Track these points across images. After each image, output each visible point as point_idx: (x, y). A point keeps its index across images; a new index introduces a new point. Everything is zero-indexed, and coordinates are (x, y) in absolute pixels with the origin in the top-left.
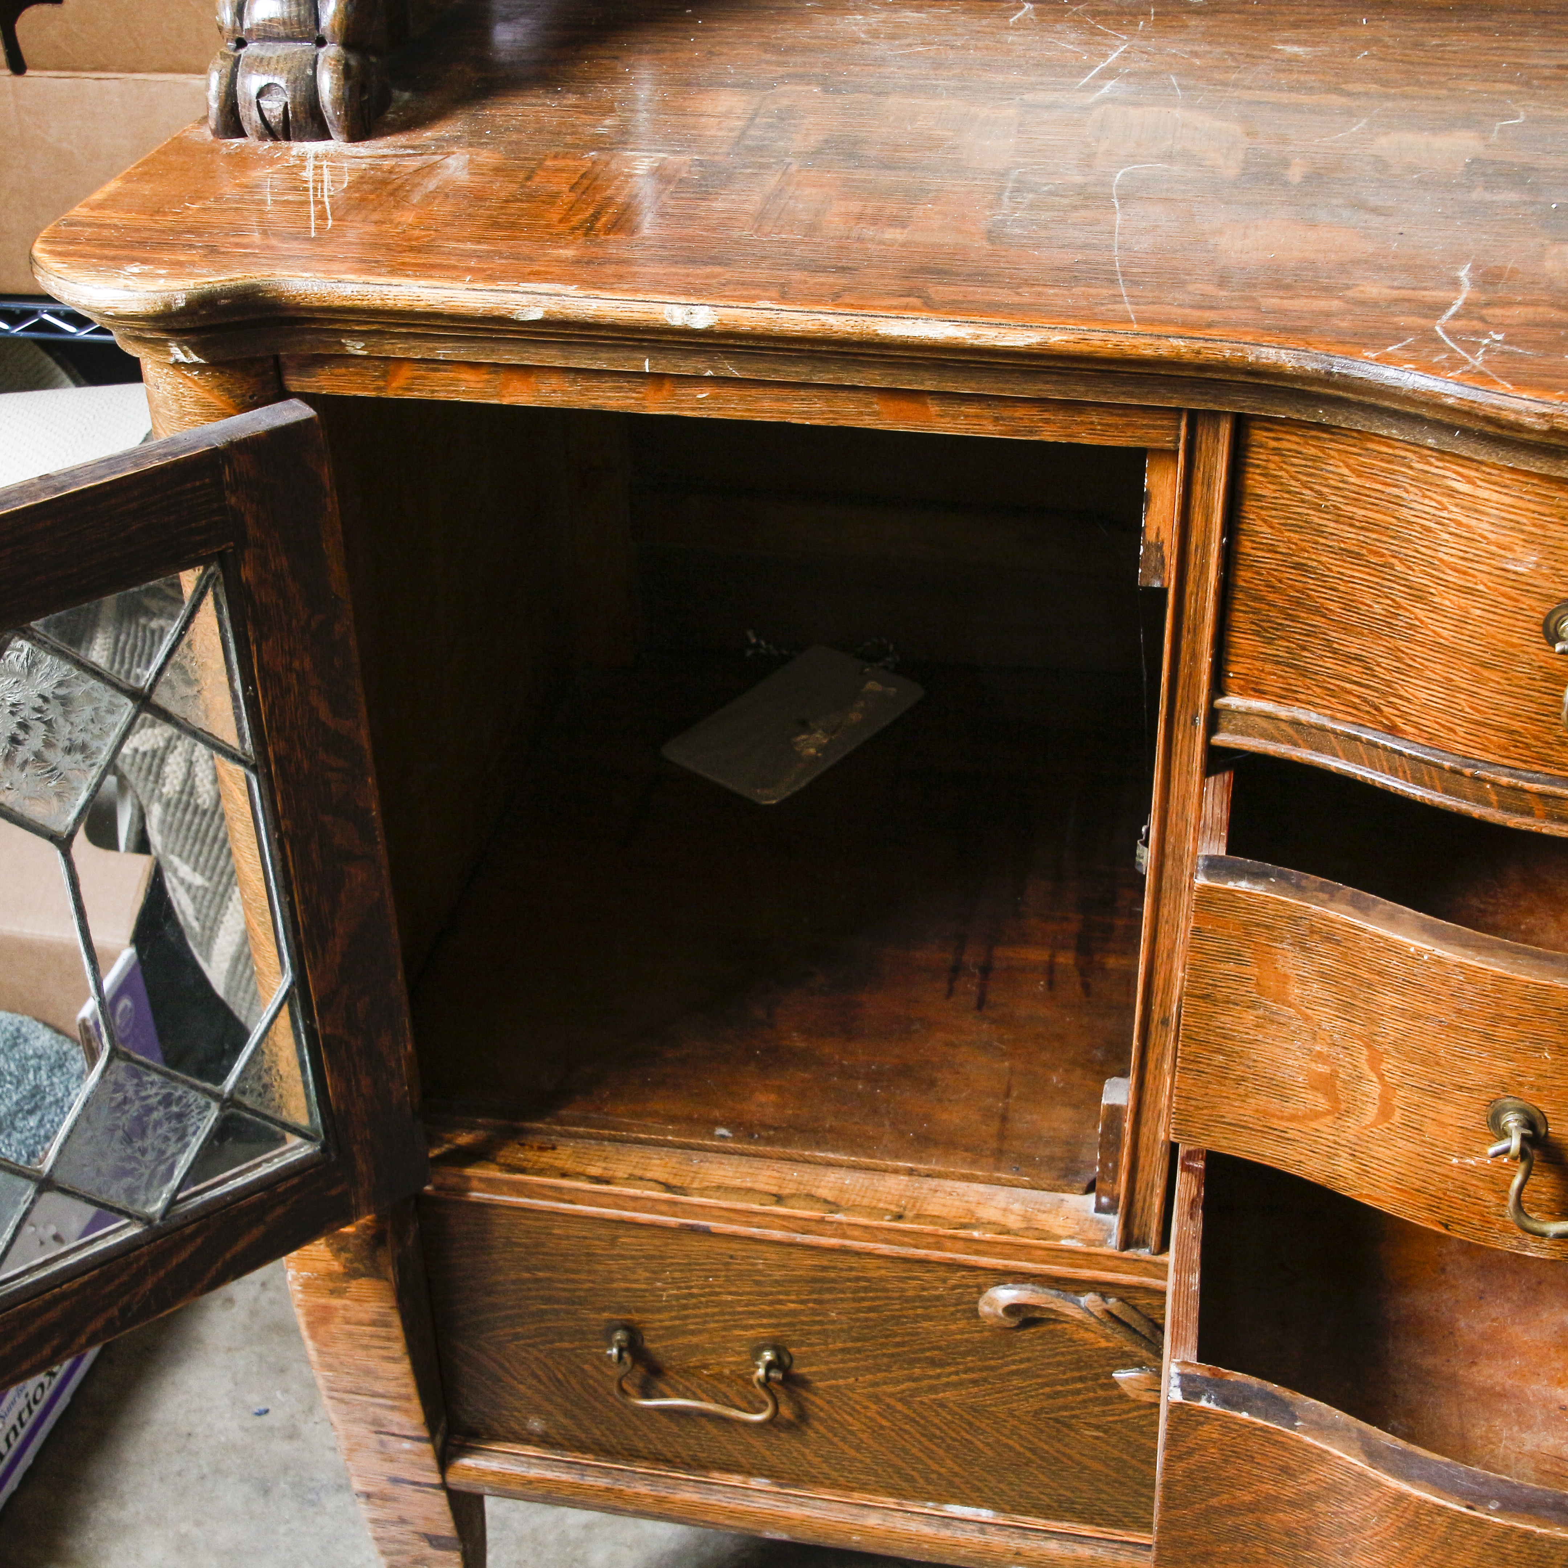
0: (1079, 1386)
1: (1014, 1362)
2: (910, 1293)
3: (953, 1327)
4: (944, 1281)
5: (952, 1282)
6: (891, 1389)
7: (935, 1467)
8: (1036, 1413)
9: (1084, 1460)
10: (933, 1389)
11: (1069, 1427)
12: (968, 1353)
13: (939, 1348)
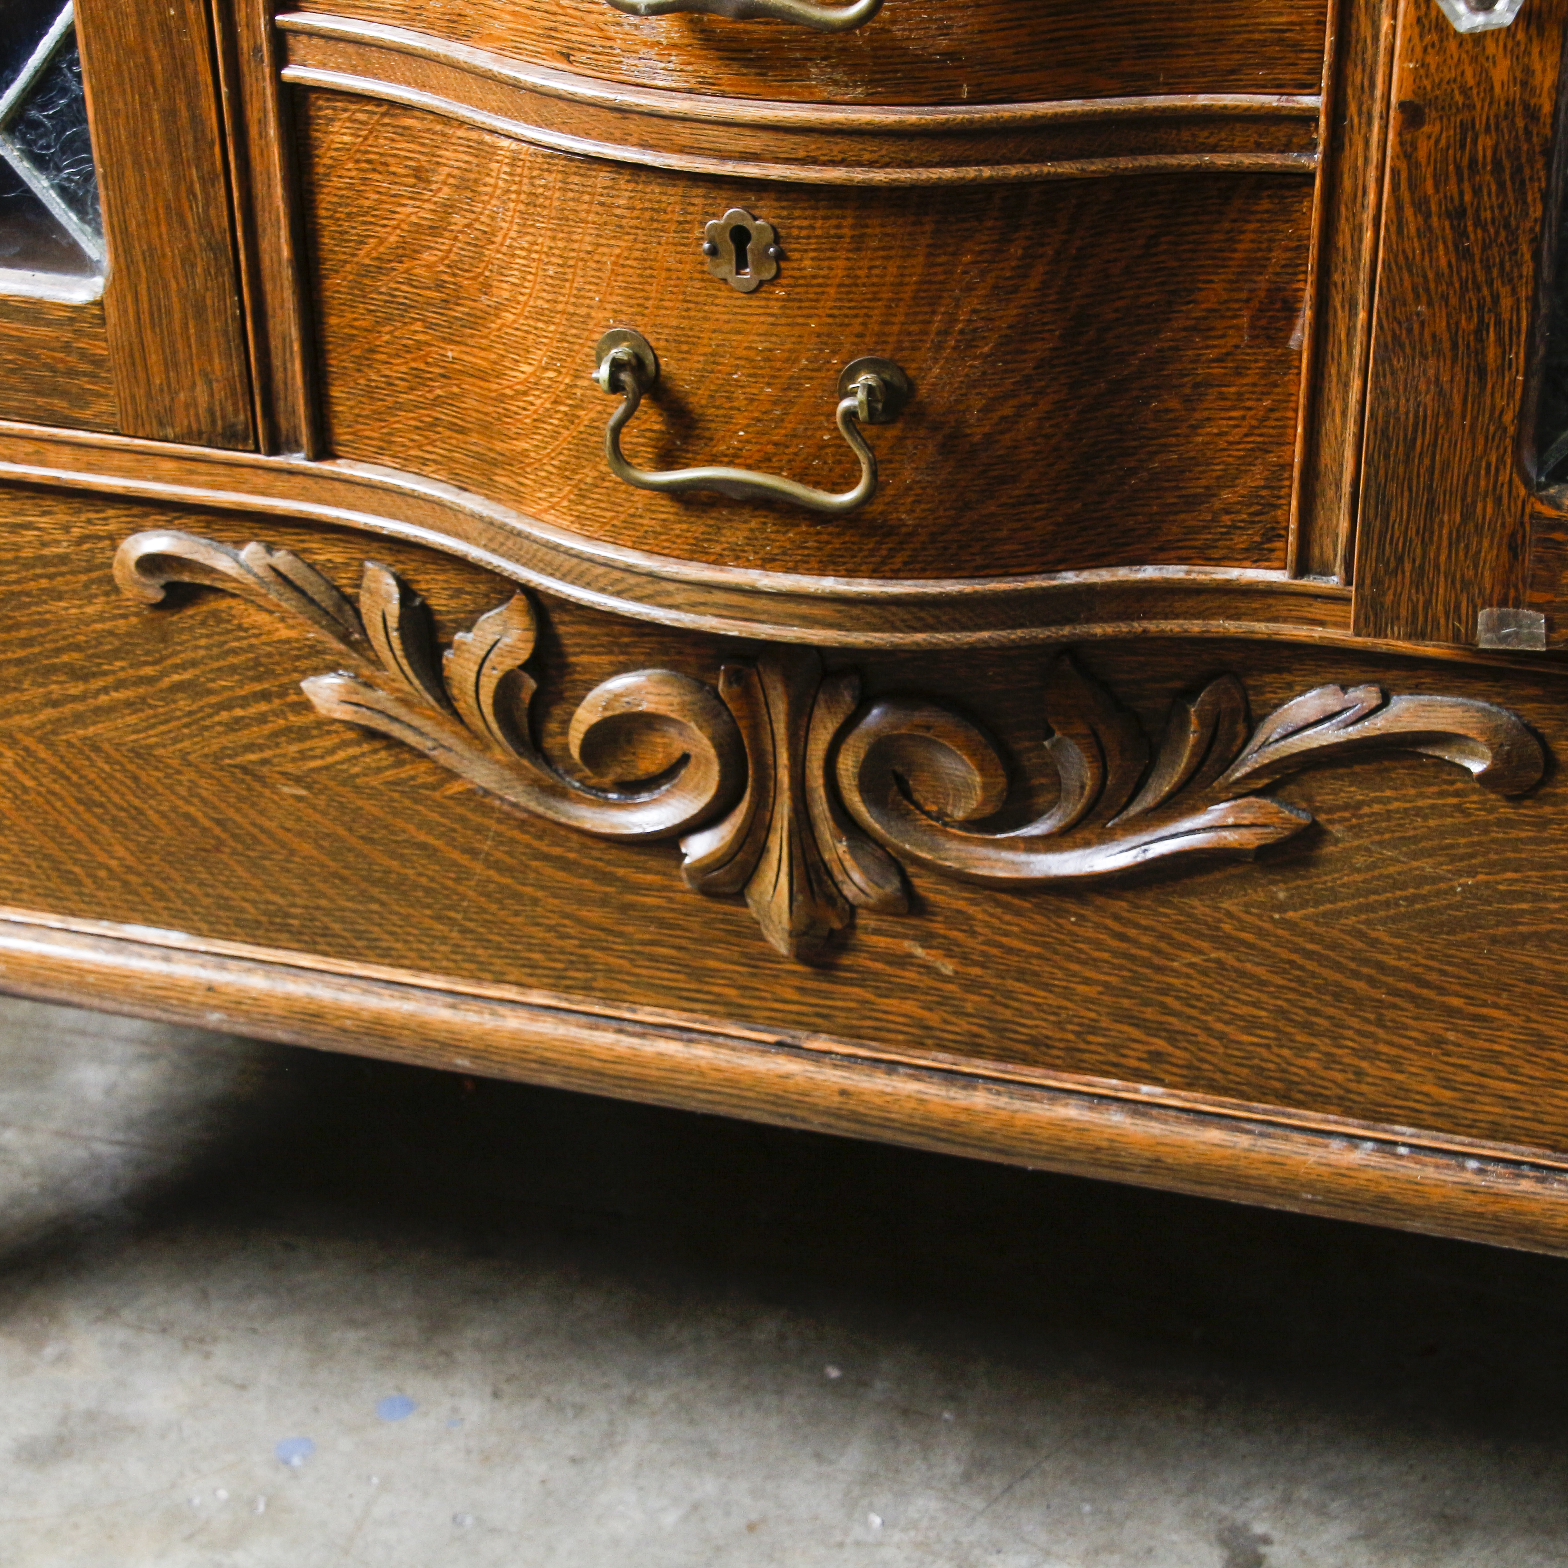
0: (263, 707)
1: (176, 668)
2: (27, 553)
3: (89, 610)
4: (66, 529)
5: (76, 532)
6: (26, 721)
7: (102, 857)
8: (217, 758)
9: (287, 837)
10: (79, 719)
11: (261, 779)
12: (116, 655)
13: (77, 647)
